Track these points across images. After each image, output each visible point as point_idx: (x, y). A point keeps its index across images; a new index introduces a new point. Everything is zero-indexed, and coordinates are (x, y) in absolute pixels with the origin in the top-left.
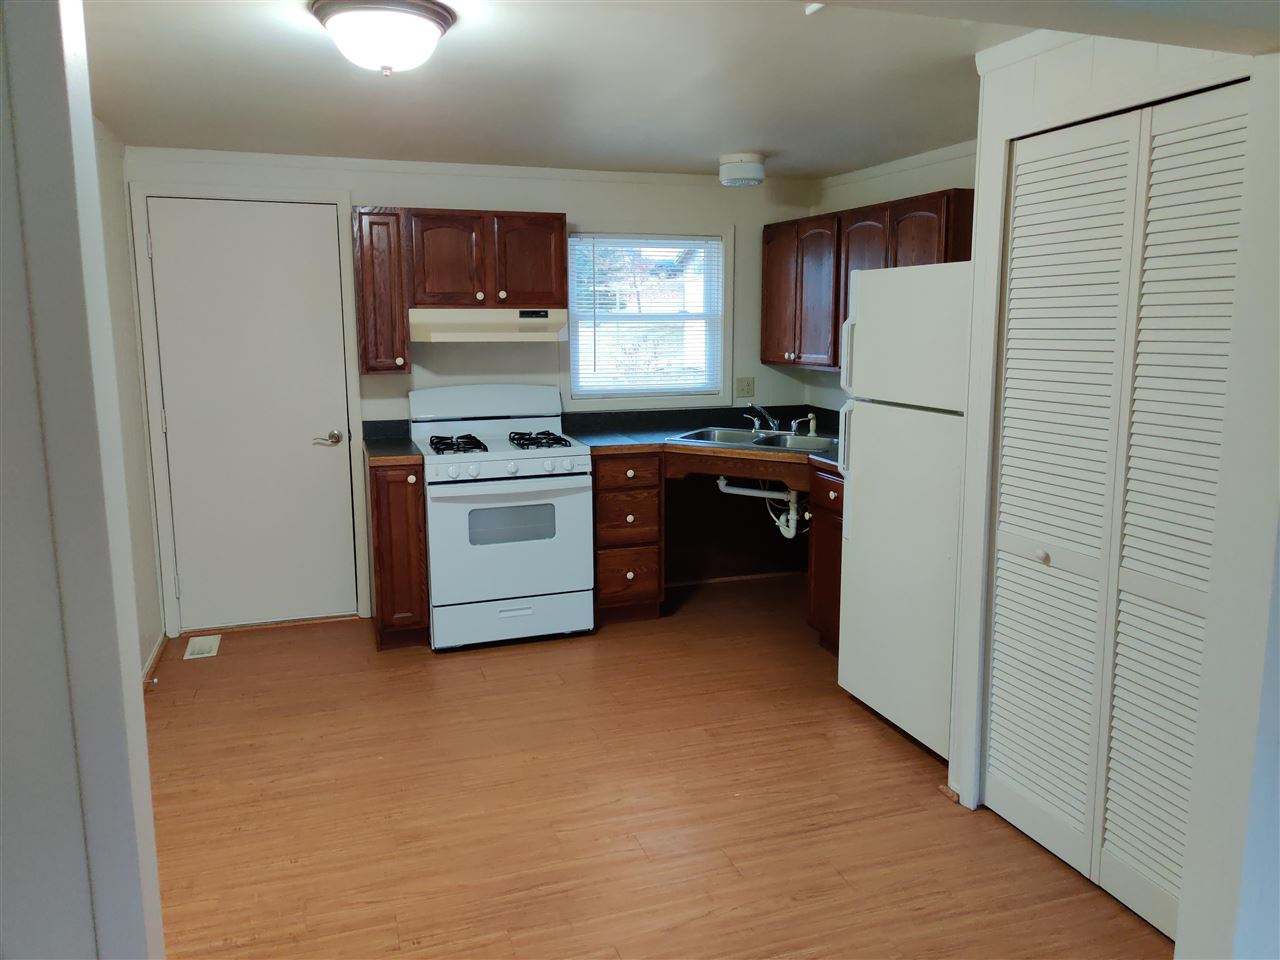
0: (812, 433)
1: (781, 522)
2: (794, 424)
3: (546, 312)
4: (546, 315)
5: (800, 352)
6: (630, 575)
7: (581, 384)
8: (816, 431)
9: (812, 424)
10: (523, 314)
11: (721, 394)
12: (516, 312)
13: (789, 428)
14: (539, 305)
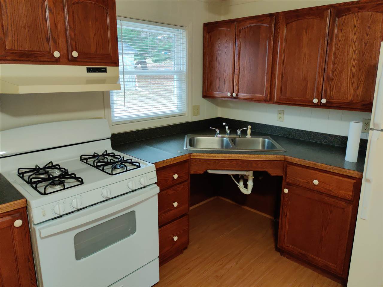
0: (249, 136)
1: (241, 185)
2: (239, 131)
3: (106, 69)
4: (105, 71)
5: (238, 92)
6: (176, 238)
7: (115, 115)
8: (251, 135)
9: (249, 131)
10: (89, 70)
11: (187, 115)
12: (84, 68)
13: (236, 133)
14: (100, 63)
